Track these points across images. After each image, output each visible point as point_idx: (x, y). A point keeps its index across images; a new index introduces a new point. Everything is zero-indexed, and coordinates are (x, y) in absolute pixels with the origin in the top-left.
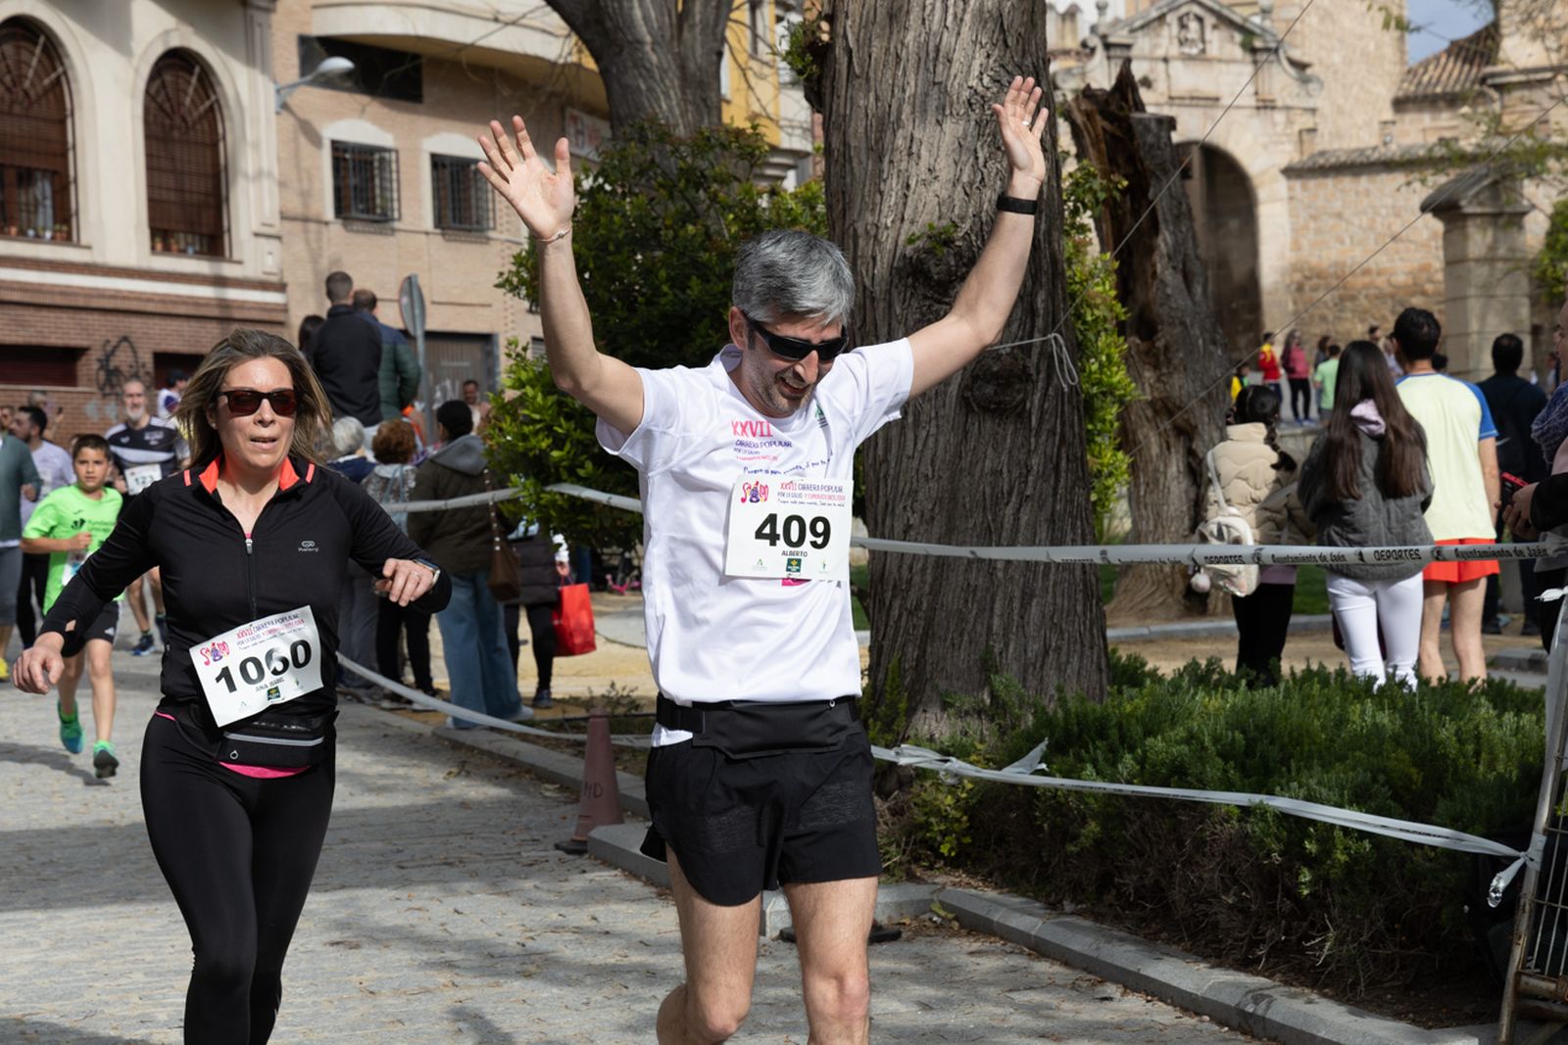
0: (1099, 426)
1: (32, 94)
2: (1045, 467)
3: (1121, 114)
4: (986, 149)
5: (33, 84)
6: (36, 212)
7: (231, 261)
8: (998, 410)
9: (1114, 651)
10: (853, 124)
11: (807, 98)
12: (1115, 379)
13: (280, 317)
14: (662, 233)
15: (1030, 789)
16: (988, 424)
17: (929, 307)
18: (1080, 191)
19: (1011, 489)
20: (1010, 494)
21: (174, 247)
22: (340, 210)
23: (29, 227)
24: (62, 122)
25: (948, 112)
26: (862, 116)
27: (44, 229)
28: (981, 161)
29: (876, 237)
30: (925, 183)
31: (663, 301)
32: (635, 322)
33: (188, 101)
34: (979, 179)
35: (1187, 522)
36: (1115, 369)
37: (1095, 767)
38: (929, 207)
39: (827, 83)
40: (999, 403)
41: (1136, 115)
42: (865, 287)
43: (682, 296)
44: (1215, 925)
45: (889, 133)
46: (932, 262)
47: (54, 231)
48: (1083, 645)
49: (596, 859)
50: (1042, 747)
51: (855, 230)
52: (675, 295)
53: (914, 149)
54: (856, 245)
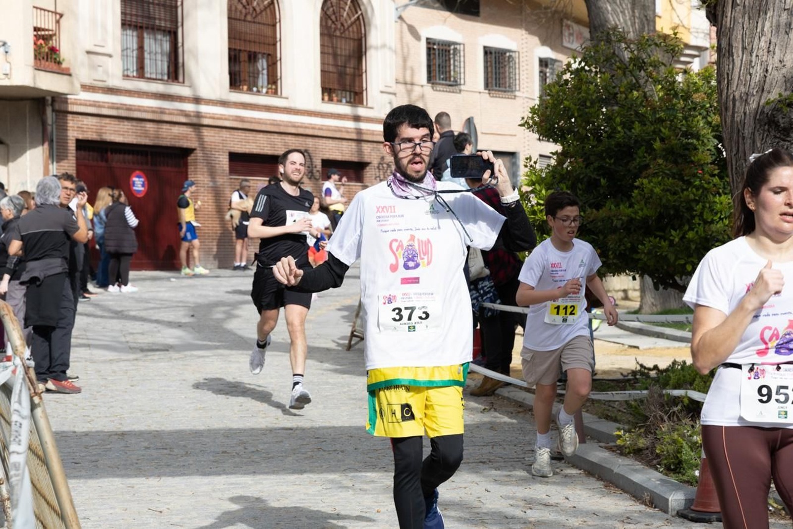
1: (258, 9)
5: (258, 4)
6: (258, 77)
7: (367, 107)
10: (735, 33)
11: (708, 17)
14: (619, 95)
17: (778, 143)
21: (335, 99)
22: (430, 79)
23: (254, 86)
24: (274, 26)
26: (740, 28)
27: (262, 87)
29: (746, 100)
30: (777, 69)
31: (618, 136)
32: (600, 148)
33: (345, 14)
38: (779, 83)
39: (720, 8)
42: (739, 131)
43: (629, 133)
45: (757, 38)
46: (780, 117)
47: (268, 89)
49: (569, 463)
51: (734, 96)
52: (625, 133)
53: (771, 49)
54: (734, 105)
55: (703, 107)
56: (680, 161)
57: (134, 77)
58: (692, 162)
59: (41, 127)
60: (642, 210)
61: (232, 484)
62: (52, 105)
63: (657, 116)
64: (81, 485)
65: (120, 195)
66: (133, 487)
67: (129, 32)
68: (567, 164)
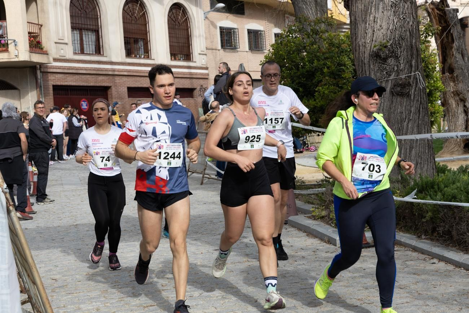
0: (434, 99)
1: (137, 17)
2: (416, 111)
3: (442, 8)
4: (397, 19)
5: (137, 15)
6: (139, 50)
7: (193, 62)
8: (401, 95)
9: (439, 164)
10: (358, 14)
11: (345, 7)
12: (439, 85)
13: (206, 77)
15: (412, 203)
16: (399, 99)
17: (381, 65)
18: (427, 31)
19: (406, 117)
20: (405, 119)
21: (177, 58)
22: (222, 46)
23: (138, 54)
24: (146, 25)
25: (385, 9)
26: (360, 11)
27: (142, 55)
28: (395, 23)
29: (365, 46)
30: (379, 30)
31: (307, 67)
32: (299, 73)
33: (180, 18)
34: (395, 28)
35: (464, 126)
36: (438, 82)
37: (430, 197)
38: (380, 37)
39: (350, 2)
40: (402, 92)
41: (447, 9)
42: (362, 61)
44: (466, 242)
45: (368, 15)
46: (381, 53)
47: (144, 55)
48: (428, 162)
49: (290, 225)
50: (415, 191)
51: (359, 44)
52: (310, 65)
53: (376, 20)
54: (359, 48)
55: (346, 51)
56: (337, 77)
57: (79, 53)
58: (343, 78)
59: (35, 80)
60: (320, 102)
61: (128, 245)
62: (40, 69)
63: (326, 56)
64: (55, 250)
65: (74, 111)
66: (80, 250)
67: (75, 32)
68: (283, 82)
